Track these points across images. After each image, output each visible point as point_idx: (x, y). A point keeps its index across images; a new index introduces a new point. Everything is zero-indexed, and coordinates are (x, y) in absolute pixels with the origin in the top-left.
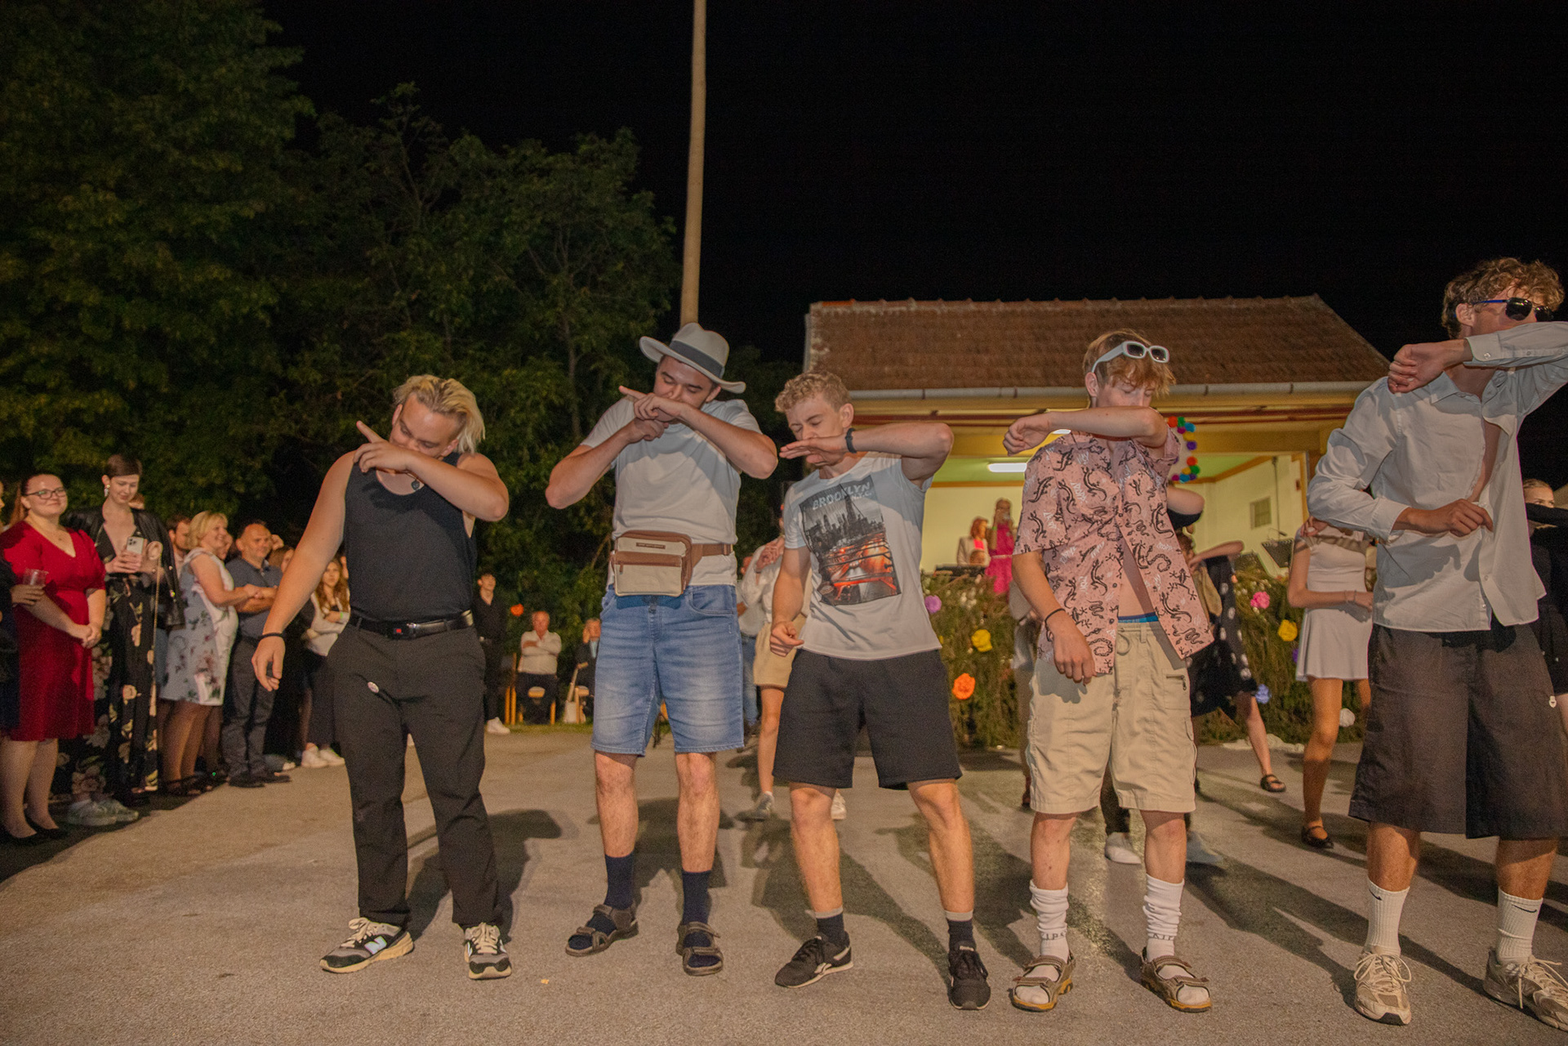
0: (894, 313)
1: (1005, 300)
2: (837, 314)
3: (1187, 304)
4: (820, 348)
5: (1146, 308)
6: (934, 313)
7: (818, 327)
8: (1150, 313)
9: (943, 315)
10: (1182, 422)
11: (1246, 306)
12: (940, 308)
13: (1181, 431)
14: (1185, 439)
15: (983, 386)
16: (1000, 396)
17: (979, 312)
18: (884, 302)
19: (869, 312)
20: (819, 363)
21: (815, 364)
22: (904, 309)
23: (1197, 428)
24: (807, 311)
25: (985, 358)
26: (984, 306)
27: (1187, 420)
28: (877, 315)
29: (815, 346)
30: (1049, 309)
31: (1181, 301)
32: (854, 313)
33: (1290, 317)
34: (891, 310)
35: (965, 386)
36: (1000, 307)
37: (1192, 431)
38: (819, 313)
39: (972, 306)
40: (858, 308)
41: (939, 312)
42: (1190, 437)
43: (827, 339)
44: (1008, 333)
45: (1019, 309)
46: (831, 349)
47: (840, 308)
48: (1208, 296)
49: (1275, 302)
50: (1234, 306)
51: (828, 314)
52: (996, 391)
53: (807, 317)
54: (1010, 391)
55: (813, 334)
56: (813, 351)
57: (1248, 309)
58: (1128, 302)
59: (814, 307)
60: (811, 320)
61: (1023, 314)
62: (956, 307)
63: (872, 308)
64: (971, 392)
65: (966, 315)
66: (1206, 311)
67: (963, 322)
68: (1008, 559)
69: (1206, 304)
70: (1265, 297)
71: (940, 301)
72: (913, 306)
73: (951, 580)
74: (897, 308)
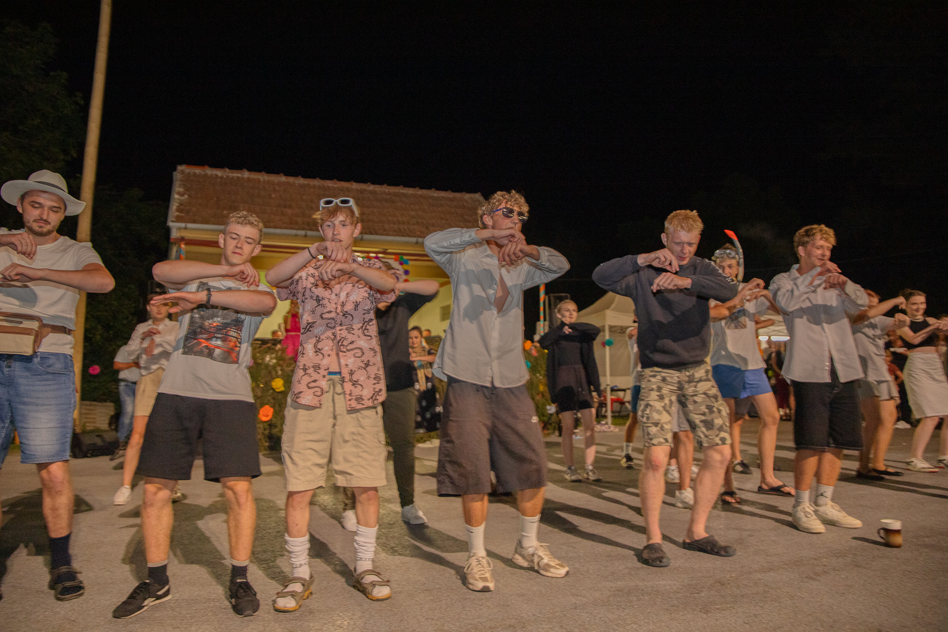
0: (233, 177)
1: (305, 177)
2: (195, 174)
3: (410, 191)
4: (181, 194)
5: (387, 190)
6: (259, 180)
7: (182, 181)
8: (389, 194)
9: (264, 181)
10: (402, 258)
11: (442, 195)
12: (263, 177)
13: (401, 264)
14: (403, 268)
15: (286, 228)
16: (296, 235)
17: (288, 182)
18: (227, 170)
19: (217, 175)
20: (181, 204)
21: (177, 204)
22: (240, 175)
23: (410, 262)
24: (175, 169)
25: (289, 211)
26: (291, 179)
27: (405, 257)
28: (222, 178)
29: (179, 193)
30: (330, 185)
31: (407, 189)
32: (206, 175)
33: (465, 204)
34: (231, 175)
35: (275, 227)
36: (301, 181)
37: (407, 264)
38: (183, 172)
39: (283, 178)
40: (210, 171)
41: (262, 180)
42: (406, 267)
43: (187, 190)
44: (304, 197)
45: (312, 184)
46: (189, 196)
47: (198, 170)
48: (422, 188)
49: (458, 195)
50: (435, 195)
51: (189, 173)
52: (294, 232)
53: (175, 173)
54: (303, 233)
55: (177, 185)
56: (176, 196)
57: (443, 197)
58: (377, 186)
59: (180, 168)
60: (177, 176)
61: (314, 187)
62: (274, 178)
63: (219, 173)
64: (278, 231)
65: (280, 184)
66: (421, 196)
67: (277, 188)
68: (296, 335)
69: (420, 192)
70: (453, 191)
71: (263, 173)
72: (246, 174)
73: (260, 347)
74: (236, 174)
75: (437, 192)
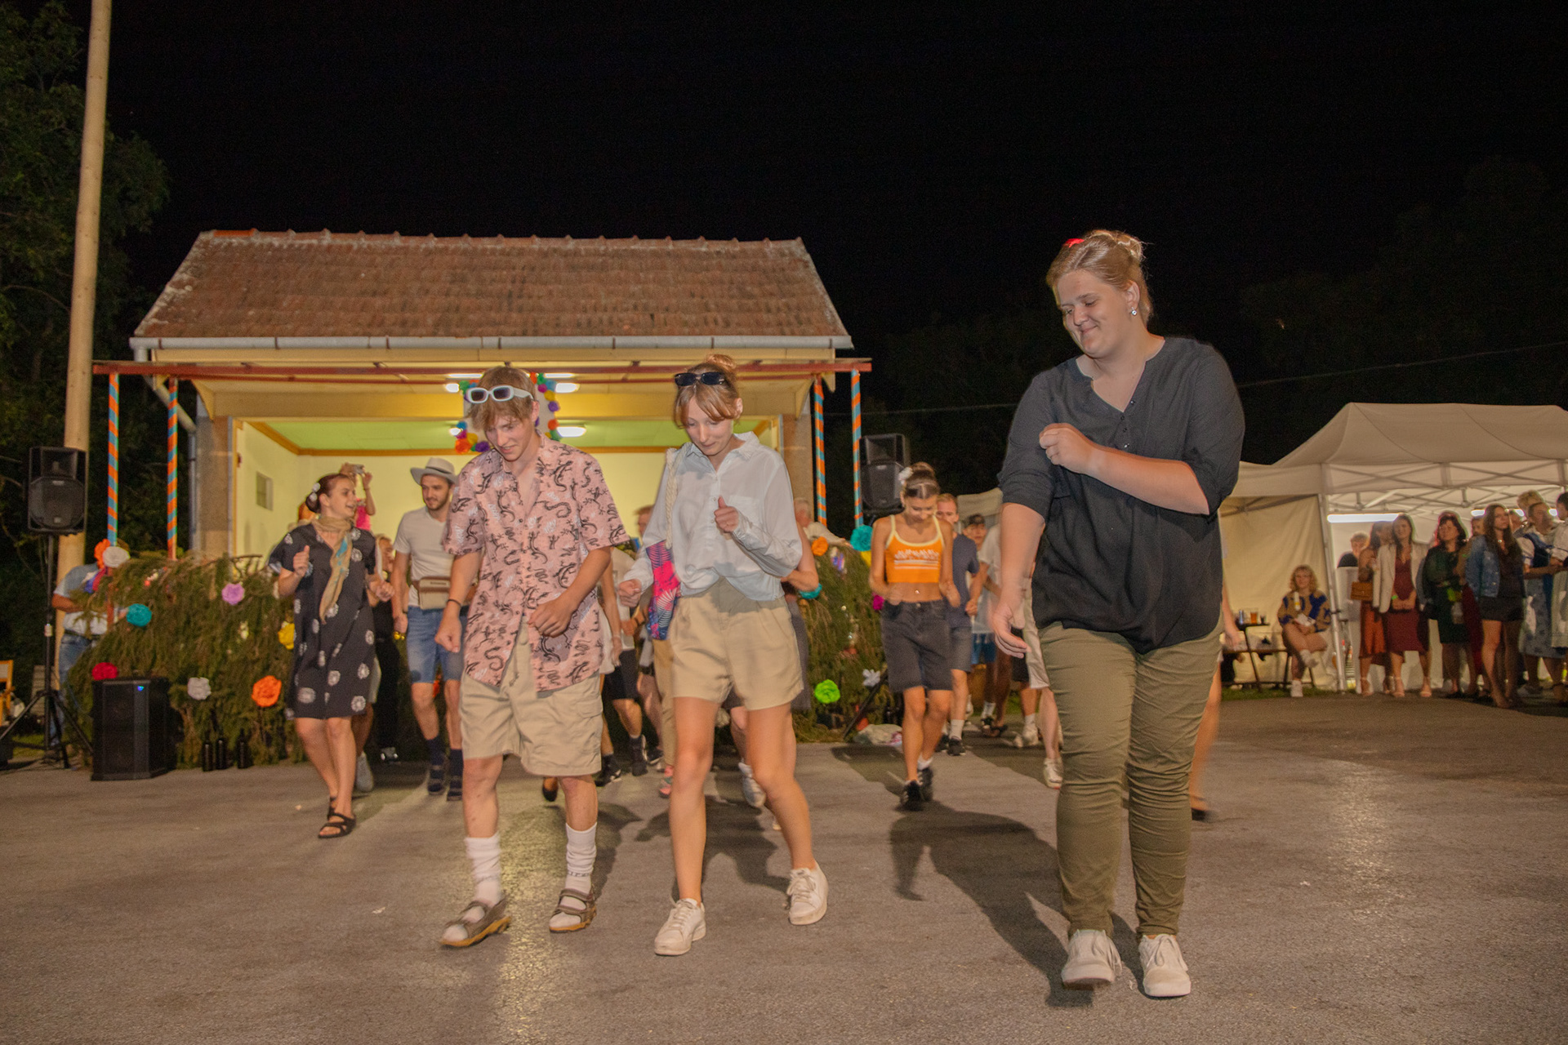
0: (302, 245)
1: (440, 234)
2: (229, 246)
3: (652, 245)
4: (181, 286)
5: (602, 248)
7: (195, 260)
8: (605, 255)
9: (358, 250)
11: (717, 248)
12: (360, 241)
16: (369, 347)
18: (292, 233)
19: (271, 245)
20: (171, 303)
21: (163, 304)
22: (314, 242)
24: (194, 241)
25: (378, 302)
26: (413, 242)
28: (279, 249)
29: (178, 283)
30: (489, 247)
31: (646, 241)
32: (251, 245)
36: (432, 242)
38: (207, 243)
40: (257, 238)
43: (197, 276)
46: (196, 286)
47: (236, 239)
49: (749, 245)
50: (704, 249)
51: (219, 246)
55: (183, 270)
56: (169, 290)
57: (718, 253)
58: (583, 240)
59: (204, 237)
60: (192, 252)
61: (455, 252)
62: (379, 242)
63: (276, 240)
66: (669, 254)
67: (379, 260)
69: (669, 245)
71: (361, 233)
72: (327, 238)
74: (307, 240)
75: (706, 243)
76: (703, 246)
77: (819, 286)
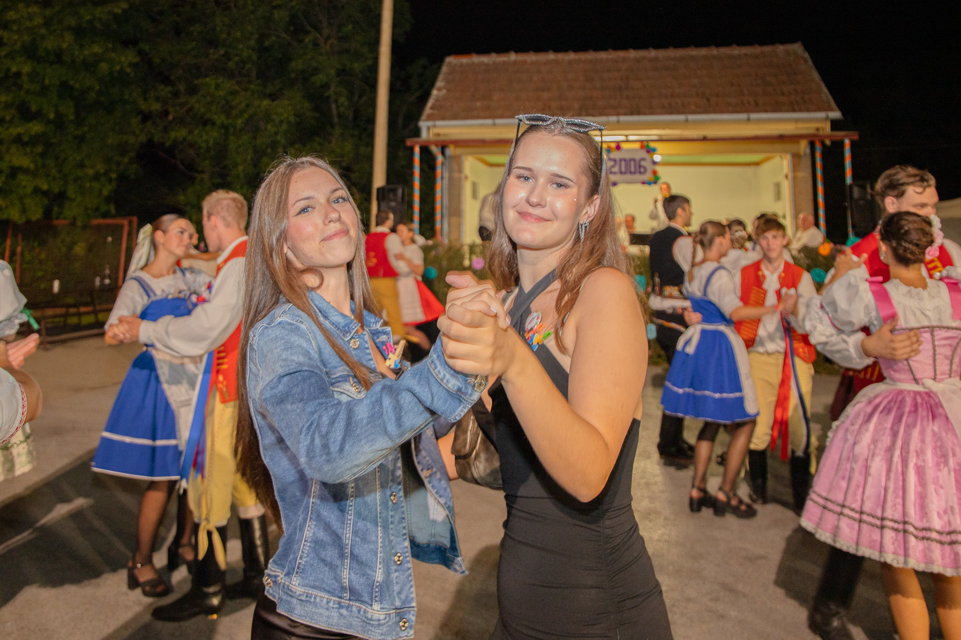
0: (500, 62)
1: (575, 50)
2: (461, 64)
4: (441, 90)
5: (672, 55)
7: (447, 74)
8: (675, 59)
9: (531, 63)
12: (531, 57)
17: (555, 60)
18: (495, 54)
19: (483, 62)
20: (437, 100)
21: (432, 101)
22: (506, 59)
24: (443, 62)
26: (560, 56)
28: (489, 64)
29: (438, 88)
30: (604, 57)
31: (698, 49)
32: (473, 64)
33: (774, 59)
34: (498, 60)
36: (571, 56)
38: (450, 63)
39: (551, 56)
40: (476, 59)
41: (528, 61)
43: (448, 83)
44: (569, 75)
45: (583, 58)
46: (447, 90)
47: (464, 60)
48: (718, 45)
49: (767, 49)
51: (455, 64)
53: (442, 67)
55: (441, 80)
56: (436, 92)
57: (746, 55)
58: (660, 51)
59: (448, 59)
61: (584, 61)
62: (542, 57)
63: (485, 59)
65: (548, 62)
66: (714, 56)
69: (715, 51)
71: (531, 52)
72: (513, 57)
74: (502, 59)
75: (738, 48)
76: (736, 51)
77: (816, 75)
